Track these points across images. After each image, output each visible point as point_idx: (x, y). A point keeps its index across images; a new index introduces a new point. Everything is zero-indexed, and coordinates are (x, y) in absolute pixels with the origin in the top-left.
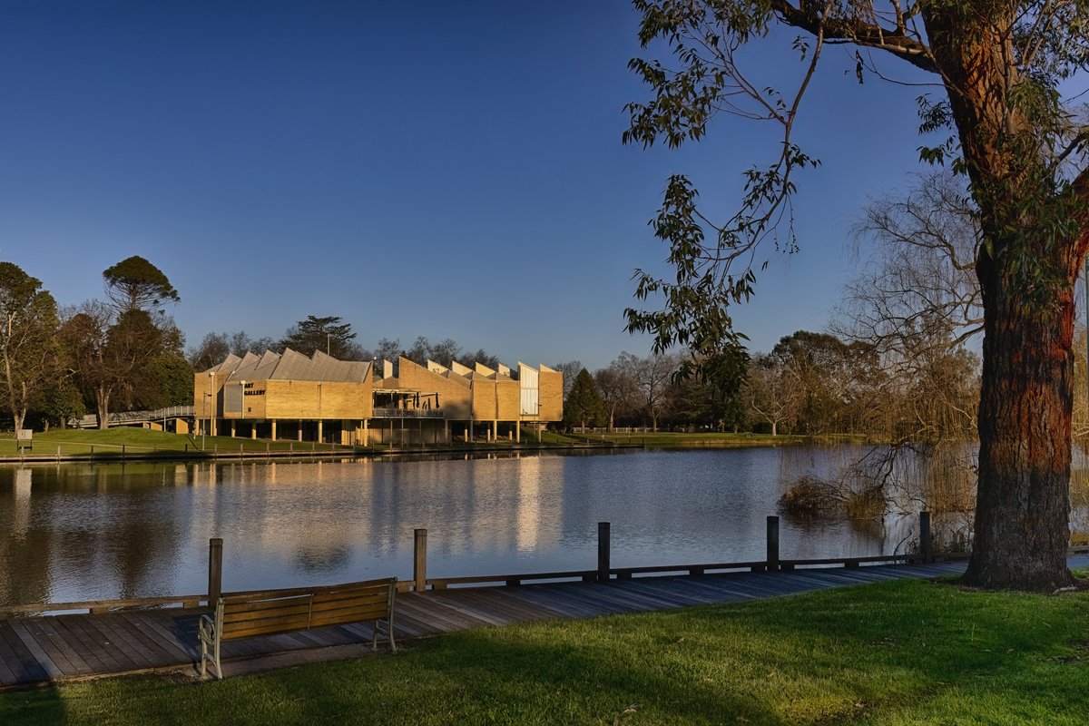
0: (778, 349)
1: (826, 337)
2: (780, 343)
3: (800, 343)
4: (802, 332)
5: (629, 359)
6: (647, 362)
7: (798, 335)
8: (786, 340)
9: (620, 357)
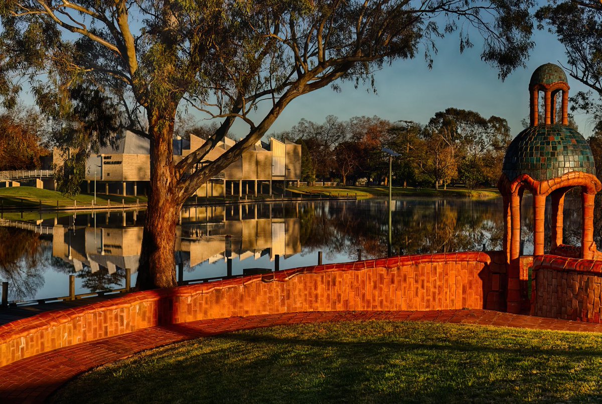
0: (432, 121)
1: (470, 113)
2: (435, 117)
3: (450, 117)
4: (452, 109)
5: (307, 125)
6: (322, 127)
7: (449, 111)
8: (439, 115)
9: (299, 123)
